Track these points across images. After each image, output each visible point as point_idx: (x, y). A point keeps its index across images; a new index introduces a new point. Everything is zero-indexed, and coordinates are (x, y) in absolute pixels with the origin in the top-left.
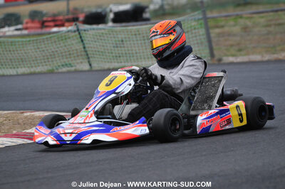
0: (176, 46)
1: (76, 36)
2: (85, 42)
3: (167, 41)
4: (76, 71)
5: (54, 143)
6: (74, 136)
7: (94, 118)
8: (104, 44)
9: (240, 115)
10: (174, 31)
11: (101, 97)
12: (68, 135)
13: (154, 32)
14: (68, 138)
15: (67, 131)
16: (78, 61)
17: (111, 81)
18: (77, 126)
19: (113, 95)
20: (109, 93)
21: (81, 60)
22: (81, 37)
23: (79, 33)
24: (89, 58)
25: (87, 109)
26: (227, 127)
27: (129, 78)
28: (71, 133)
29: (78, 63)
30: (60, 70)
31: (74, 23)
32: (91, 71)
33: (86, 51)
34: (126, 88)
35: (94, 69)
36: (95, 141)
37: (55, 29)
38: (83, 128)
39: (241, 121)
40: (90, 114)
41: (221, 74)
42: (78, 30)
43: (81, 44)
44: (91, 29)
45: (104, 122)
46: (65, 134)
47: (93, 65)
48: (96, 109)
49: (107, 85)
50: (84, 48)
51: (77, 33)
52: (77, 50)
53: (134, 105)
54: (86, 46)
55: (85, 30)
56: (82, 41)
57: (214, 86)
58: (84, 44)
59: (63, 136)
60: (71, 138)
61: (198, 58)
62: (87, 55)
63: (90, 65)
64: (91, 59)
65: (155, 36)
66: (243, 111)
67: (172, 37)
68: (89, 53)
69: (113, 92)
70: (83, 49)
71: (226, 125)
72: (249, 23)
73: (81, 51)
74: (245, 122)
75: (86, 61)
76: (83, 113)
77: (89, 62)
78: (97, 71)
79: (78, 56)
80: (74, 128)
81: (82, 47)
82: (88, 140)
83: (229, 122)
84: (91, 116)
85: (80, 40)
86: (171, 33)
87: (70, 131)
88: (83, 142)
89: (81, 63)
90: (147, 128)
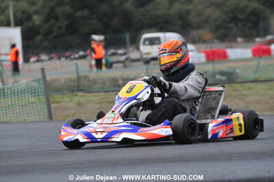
3: (175, 59)
5: (86, 140)
6: (104, 134)
7: (120, 120)
9: (240, 125)
10: (181, 50)
11: (124, 102)
12: (99, 133)
13: (163, 50)
14: (99, 136)
15: (97, 130)
17: (131, 89)
18: (106, 126)
19: (135, 101)
20: (130, 99)
25: (113, 111)
26: (231, 135)
27: (146, 87)
28: (103, 132)
34: (145, 96)
36: (125, 139)
38: (113, 128)
39: (241, 131)
40: (116, 116)
41: (221, 89)
45: (131, 123)
46: (96, 132)
48: (122, 111)
49: (127, 92)
53: (148, 112)
57: (215, 99)
59: (94, 134)
60: (102, 136)
61: (201, 74)
65: (163, 53)
66: (242, 122)
69: (135, 98)
71: (229, 133)
74: (243, 132)
76: (109, 115)
80: (104, 127)
82: (118, 138)
83: (232, 131)
84: (118, 118)
86: (178, 52)
87: (102, 130)
88: (113, 140)
90: (170, 129)
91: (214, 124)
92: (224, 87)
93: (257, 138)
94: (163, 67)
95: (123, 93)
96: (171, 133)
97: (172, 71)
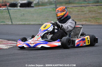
0: (66, 16)
1: (7, 11)
2: (10, 14)
3: (63, 14)
4: (6, 24)
5: (27, 47)
6: (34, 44)
7: (41, 39)
8: (17, 15)
9: (88, 41)
10: (65, 10)
11: (42, 32)
13: (58, 11)
14: (32, 45)
15: (31, 43)
16: (7, 21)
18: (35, 41)
19: (47, 31)
20: (45, 31)
21: (8, 20)
22: (9, 12)
23: (8, 10)
24: (11, 20)
25: (38, 35)
26: (84, 45)
28: (33, 44)
29: (7, 22)
31: (6, 7)
32: (12, 24)
34: (51, 29)
35: (13, 24)
36: (42, 47)
38: (37, 42)
39: (88, 43)
40: (39, 37)
41: (81, 26)
42: (8, 9)
43: (9, 14)
44: (12, 9)
45: (45, 40)
46: (31, 44)
47: (13, 22)
48: (41, 35)
49: (44, 28)
51: (7, 10)
52: (7, 16)
54: (11, 15)
55: (10, 9)
56: (9, 13)
57: (79, 30)
58: (10, 15)
59: (30, 44)
60: (33, 45)
61: (73, 20)
62: (11, 19)
63: (12, 22)
64: (12, 20)
66: (89, 39)
67: (64, 13)
68: (11, 18)
69: (47, 30)
70: (9, 16)
72: (71, 10)
74: (89, 44)
75: (10, 21)
76: (36, 37)
77: (11, 21)
78: (15, 25)
79: (7, 19)
81: (9, 15)
82: (40, 46)
83: (85, 43)
84: (40, 38)
85: (8, 13)
86: (64, 11)
87: (33, 43)
88: (37, 47)
89: (8, 21)
91: (78, 41)
92: (82, 25)
93: (95, 45)
94: (58, 18)
95: (42, 28)
96: (60, 44)
97: (62, 19)
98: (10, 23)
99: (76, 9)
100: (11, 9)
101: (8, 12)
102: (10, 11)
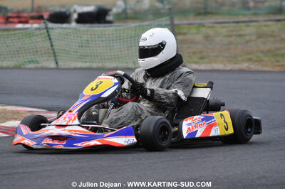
1: (44, 34)
2: (52, 40)
4: (43, 68)
8: (71, 43)
16: (45, 58)
21: (48, 58)
22: (49, 35)
23: (48, 31)
24: (55, 56)
29: (44, 61)
30: (27, 66)
31: (43, 21)
32: (57, 68)
33: (53, 50)
35: (60, 66)
37: (20, 26)
42: (46, 28)
43: (49, 41)
44: (58, 28)
47: (59, 63)
50: (52, 46)
51: (45, 31)
52: (44, 47)
54: (54, 44)
55: (53, 29)
56: (50, 39)
58: (51, 42)
62: (54, 53)
63: (57, 63)
64: (58, 58)
68: (56, 51)
70: (50, 48)
72: (210, 32)
73: (48, 49)
75: (53, 58)
77: (56, 60)
79: (45, 53)
81: (49, 45)
85: (48, 38)
89: (48, 60)
98: (53, 65)
99: (223, 30)
100: (56, 29)
101: (46, 34)
102: (51, 32)
